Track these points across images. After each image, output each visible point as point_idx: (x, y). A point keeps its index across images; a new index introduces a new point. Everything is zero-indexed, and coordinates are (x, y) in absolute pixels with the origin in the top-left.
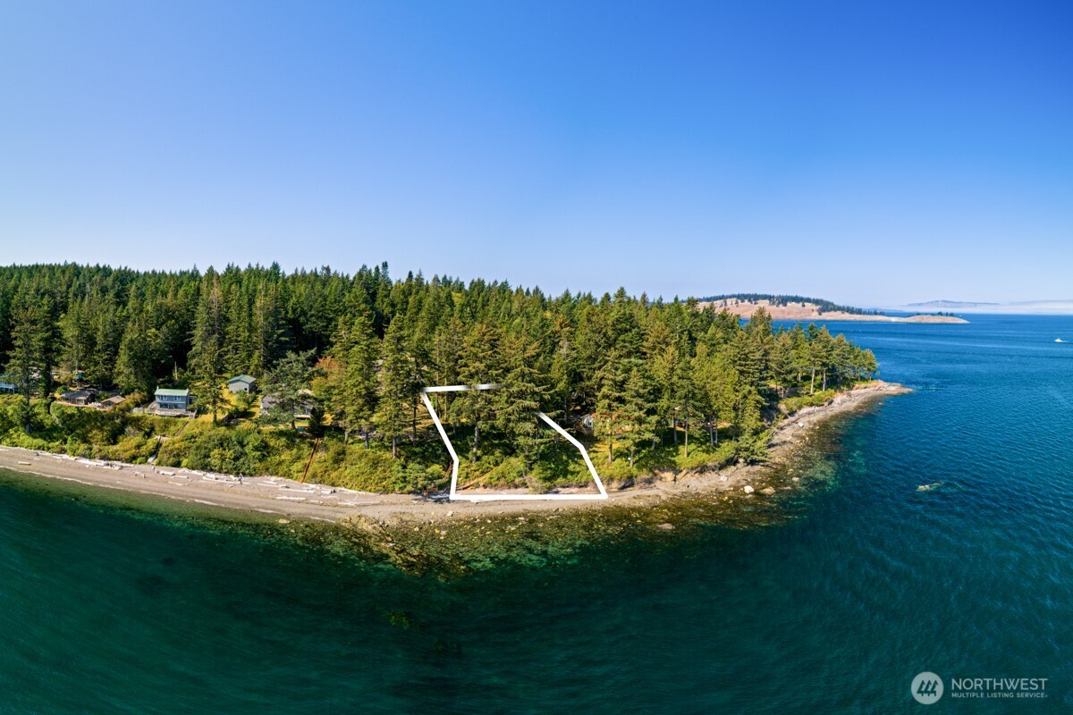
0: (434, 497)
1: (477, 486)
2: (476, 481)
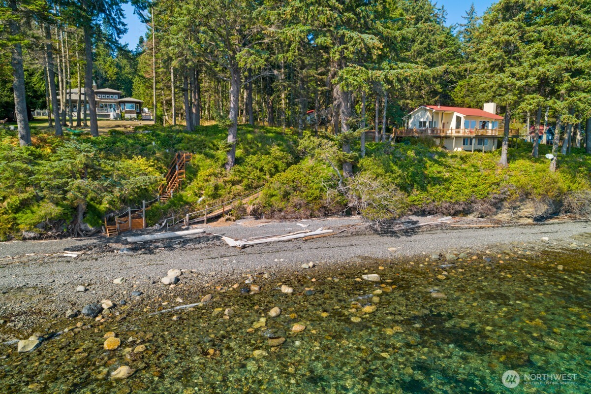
0: (130, 239)
1: (241, 213)
2: (236, 203)
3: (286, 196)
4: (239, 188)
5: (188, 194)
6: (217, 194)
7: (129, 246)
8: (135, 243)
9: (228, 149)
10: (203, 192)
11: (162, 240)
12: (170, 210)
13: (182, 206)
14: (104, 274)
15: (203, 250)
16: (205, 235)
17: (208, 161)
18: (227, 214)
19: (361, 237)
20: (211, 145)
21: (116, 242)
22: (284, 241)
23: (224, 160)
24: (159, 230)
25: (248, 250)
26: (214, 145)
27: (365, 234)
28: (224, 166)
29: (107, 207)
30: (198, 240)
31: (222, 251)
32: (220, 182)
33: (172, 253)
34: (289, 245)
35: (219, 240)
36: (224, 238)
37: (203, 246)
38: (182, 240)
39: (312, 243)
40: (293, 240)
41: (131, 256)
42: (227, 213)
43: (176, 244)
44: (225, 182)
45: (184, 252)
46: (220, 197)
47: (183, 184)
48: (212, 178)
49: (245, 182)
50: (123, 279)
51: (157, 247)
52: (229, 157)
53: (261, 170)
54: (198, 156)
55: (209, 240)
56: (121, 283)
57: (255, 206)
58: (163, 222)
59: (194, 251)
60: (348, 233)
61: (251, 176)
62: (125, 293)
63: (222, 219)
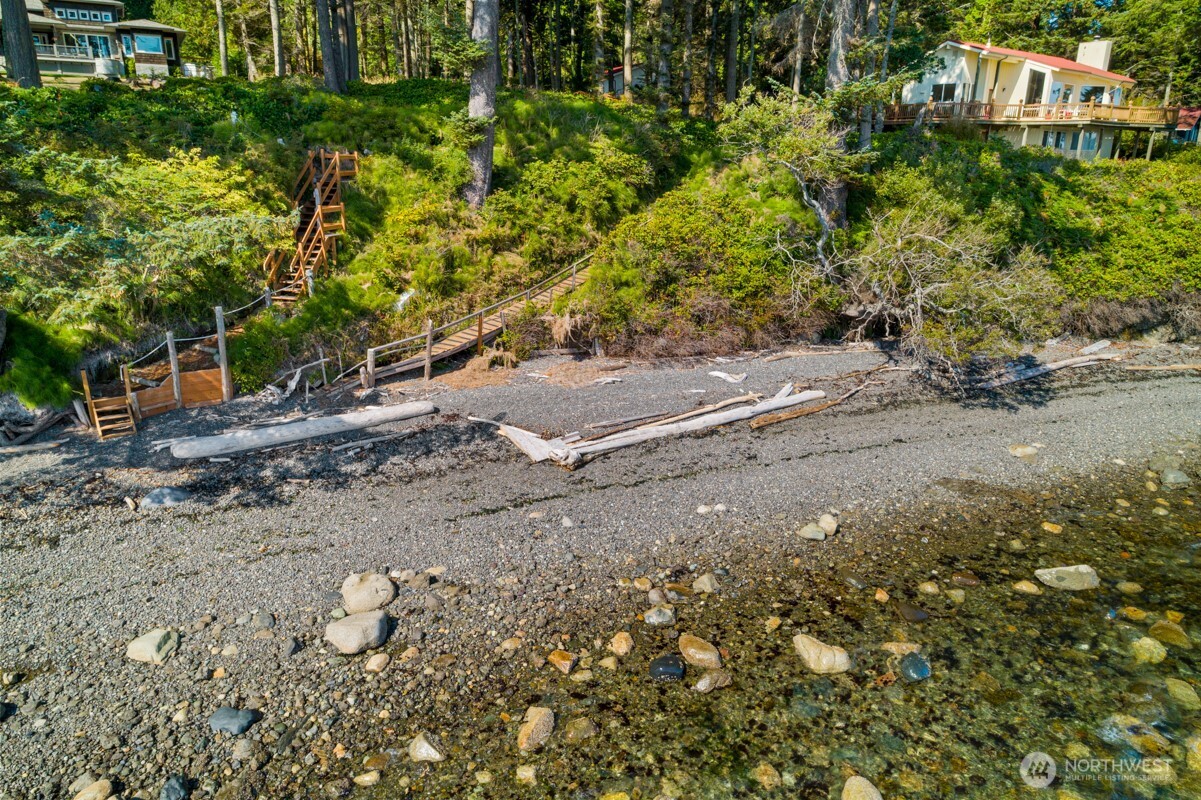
3: (663, 285)
4: (513, 261)
5: (361, 281)
6: (453, 281)
7: (182, 477)
8: (203, 461)
9: (475, 138)
10: (408, 275)
11: (300, 445)
12: (310, 337)
13: (346, 321)
14: (88, 613)
15: (446, 480)
16: (438, 420)
17: (412, 176)
18: (489, 344)
19: (911, 412)
20: (414, 130)
21: (131, 464)
22: (697, 435)
23: (462, 173)
24: (279, 407)
25: (595, 471)
26: (422, 130)
27: (918, 402)
28: (460, 192)
29: (89, 333)
30: (421, 440)
31: (512, 479)
32: (458, 243)
33: (341, 496)
34: (718, 447)
35: (492, 437)
36: (505, 430)
37: (443, 463)
38: (368, 443)
39: (781, 438)
40: (722, 430)
41: (192, 518)
42: (490, 340)
43: (350, 461)
44: (473, 243)
45: (384, 489)
46: (461, 290)
47: (342, 249)
48: (433, 231)
49: (531, 243)
50: (167, 637)
51: (284, 476)
52: (476, 166)
53: (571, 206)
54: (378, 163)
55: (457, 440)
56: (158, 659)
57: (578, 317)
58: (291, 377)
59: (416, 484)
60: (868, 398)
61: (547, 226)
62: (179, 717)
63: (476, 362)
